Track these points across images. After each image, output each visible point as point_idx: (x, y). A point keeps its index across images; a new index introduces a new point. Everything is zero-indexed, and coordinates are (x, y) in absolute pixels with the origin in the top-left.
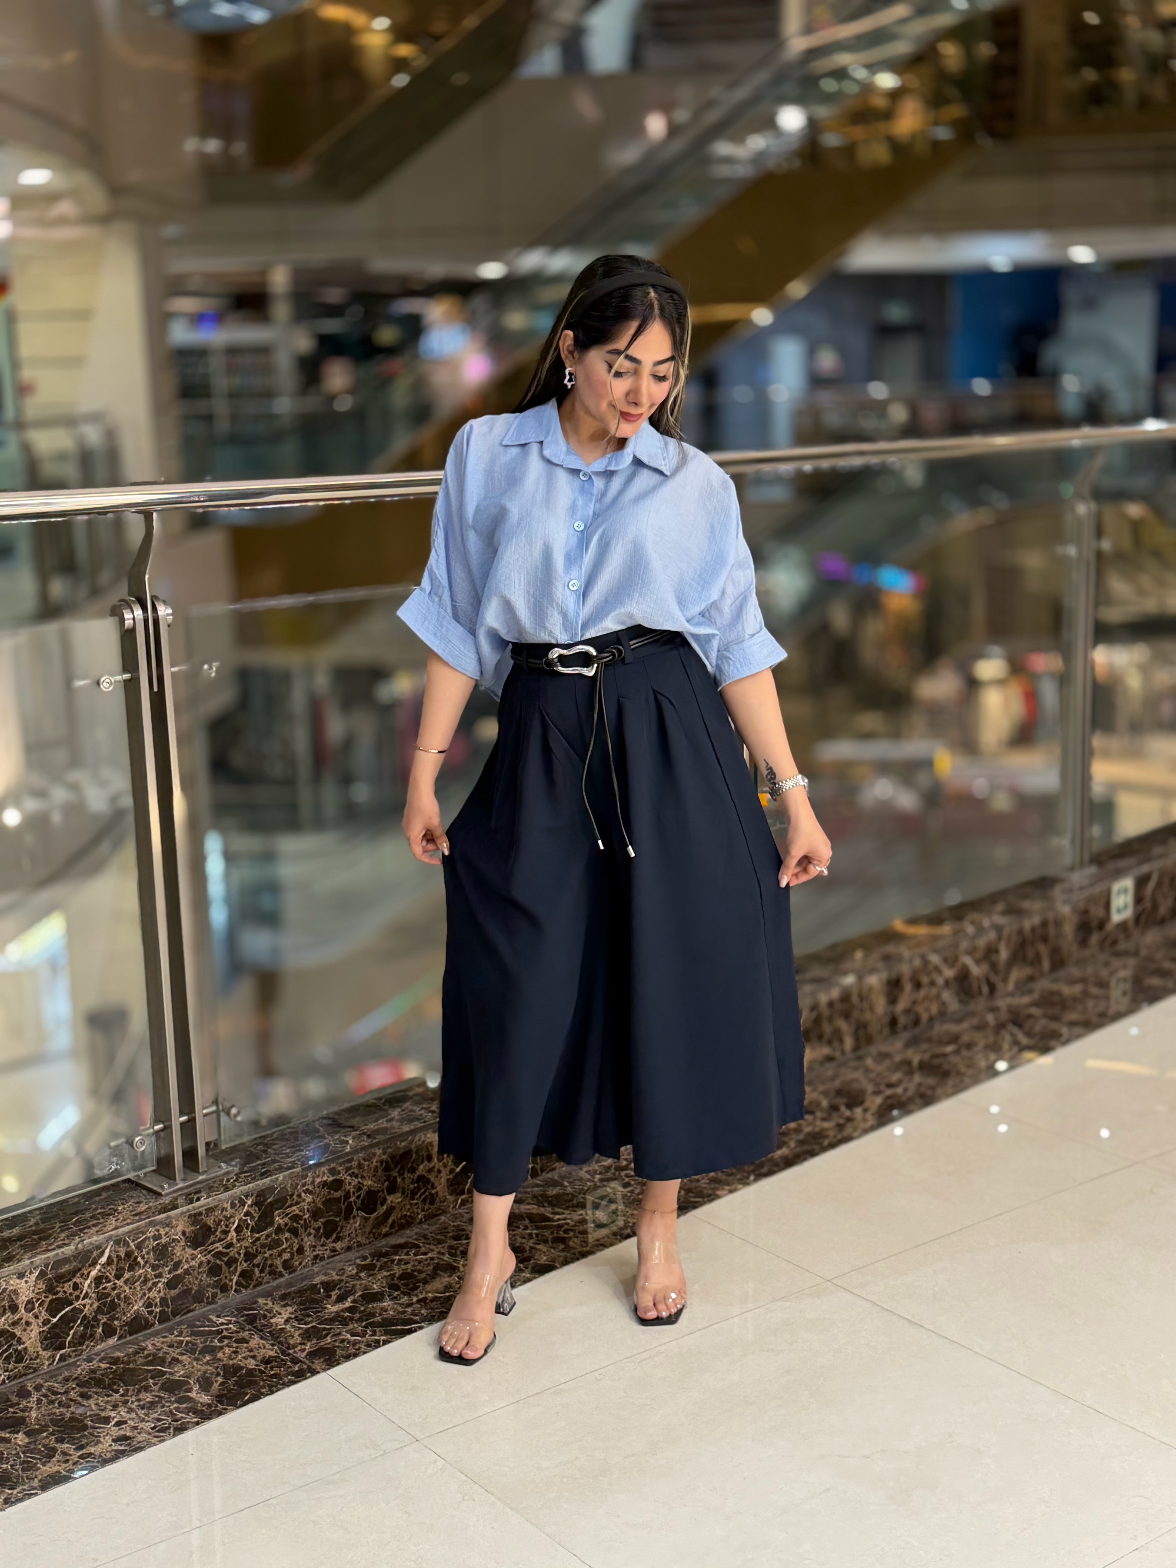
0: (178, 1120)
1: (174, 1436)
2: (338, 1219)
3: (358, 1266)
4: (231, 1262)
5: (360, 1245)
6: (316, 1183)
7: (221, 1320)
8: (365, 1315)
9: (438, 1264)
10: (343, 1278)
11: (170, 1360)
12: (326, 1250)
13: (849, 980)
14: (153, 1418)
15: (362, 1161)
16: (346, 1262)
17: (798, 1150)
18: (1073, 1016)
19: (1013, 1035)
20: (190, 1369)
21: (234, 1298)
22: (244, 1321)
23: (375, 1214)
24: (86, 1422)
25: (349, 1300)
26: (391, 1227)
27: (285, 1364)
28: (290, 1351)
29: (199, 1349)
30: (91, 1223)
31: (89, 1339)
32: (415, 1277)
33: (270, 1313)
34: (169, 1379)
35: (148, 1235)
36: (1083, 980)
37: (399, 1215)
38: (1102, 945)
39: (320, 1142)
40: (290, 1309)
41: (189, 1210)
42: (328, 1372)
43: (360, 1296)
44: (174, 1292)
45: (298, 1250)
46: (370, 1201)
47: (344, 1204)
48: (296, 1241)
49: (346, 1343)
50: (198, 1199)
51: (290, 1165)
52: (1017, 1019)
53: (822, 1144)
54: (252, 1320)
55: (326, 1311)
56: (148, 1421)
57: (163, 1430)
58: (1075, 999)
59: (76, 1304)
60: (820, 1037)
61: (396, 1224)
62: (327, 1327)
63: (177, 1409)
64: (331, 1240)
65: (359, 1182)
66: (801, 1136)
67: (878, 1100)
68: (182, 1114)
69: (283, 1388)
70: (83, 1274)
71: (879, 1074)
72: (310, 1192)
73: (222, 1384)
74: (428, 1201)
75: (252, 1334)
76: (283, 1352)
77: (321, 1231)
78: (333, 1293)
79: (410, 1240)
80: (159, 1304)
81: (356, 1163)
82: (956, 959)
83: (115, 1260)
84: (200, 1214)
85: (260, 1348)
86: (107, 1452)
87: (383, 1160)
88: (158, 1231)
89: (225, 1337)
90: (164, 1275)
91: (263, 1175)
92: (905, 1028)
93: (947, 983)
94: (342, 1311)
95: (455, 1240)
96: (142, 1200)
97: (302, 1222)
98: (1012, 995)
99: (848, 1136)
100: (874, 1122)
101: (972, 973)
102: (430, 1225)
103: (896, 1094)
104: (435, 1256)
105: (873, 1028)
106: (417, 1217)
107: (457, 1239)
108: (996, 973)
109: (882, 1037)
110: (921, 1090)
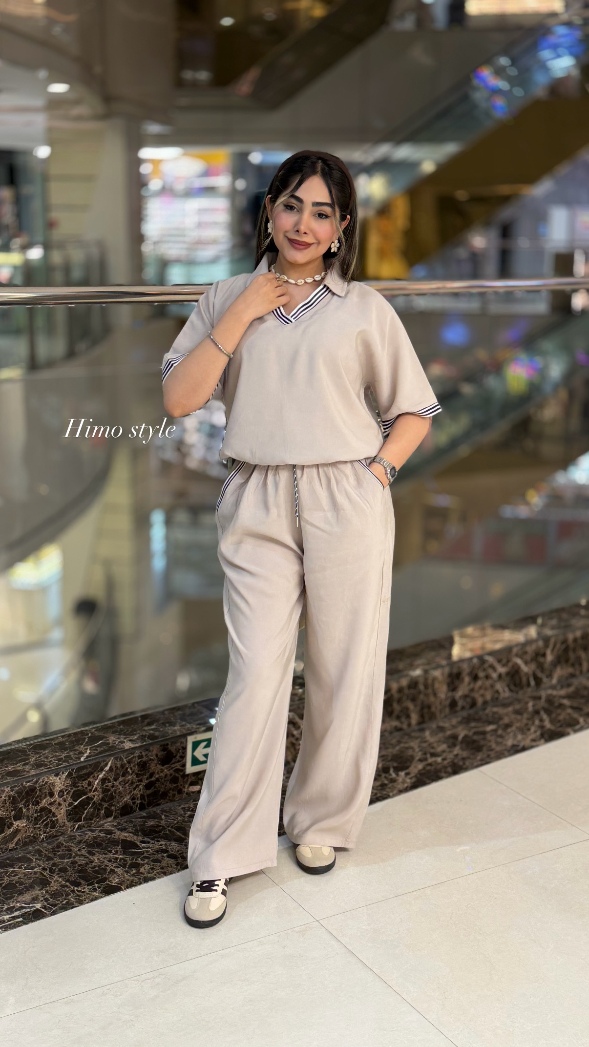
13: (418, 672)
67: (420, 766)
71: (430, 745)
82: (508, 660)
92: (463, 708)
99: (385, 794)
100: (409, 785)
101: (522, 671)
102: (49, 843)
103: (435, 762)
104: (39, 871)
105: (436, 708)
106: (39, 837)
107: (62, 857)
108: (543, 670)
109: (443, 715)
110: (456, 761)
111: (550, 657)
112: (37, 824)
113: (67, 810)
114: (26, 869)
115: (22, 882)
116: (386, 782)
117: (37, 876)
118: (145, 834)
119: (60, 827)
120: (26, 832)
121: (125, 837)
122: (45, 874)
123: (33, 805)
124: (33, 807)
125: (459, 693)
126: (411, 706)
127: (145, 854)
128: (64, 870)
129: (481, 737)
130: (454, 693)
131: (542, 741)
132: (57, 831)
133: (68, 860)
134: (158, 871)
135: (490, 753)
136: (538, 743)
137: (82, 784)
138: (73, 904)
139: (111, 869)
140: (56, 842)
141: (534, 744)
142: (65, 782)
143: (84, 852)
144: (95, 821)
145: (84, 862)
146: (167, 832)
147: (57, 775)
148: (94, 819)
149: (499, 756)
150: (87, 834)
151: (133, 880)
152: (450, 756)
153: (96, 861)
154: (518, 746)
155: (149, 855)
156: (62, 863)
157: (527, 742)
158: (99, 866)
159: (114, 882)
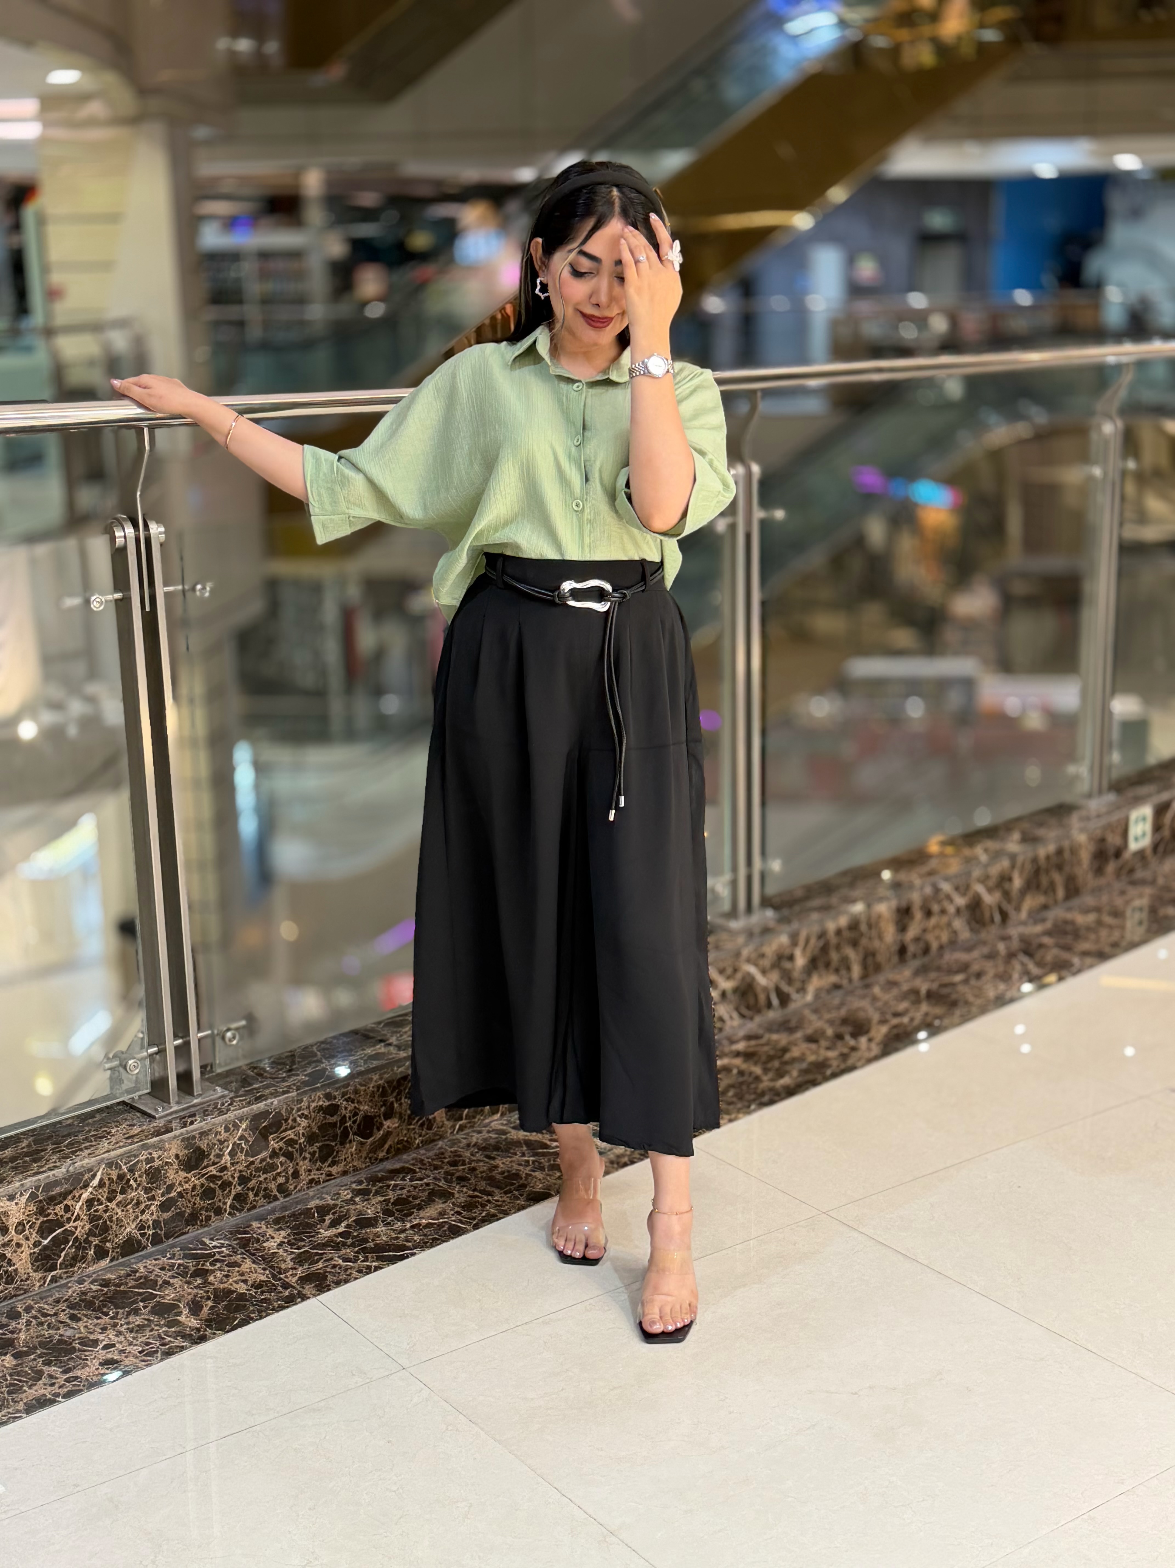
0: (171, 1043)
1: (162, 1360)
2: (333, 1144)
3: (353, 1191)
4: (226, 1185)
5: (356, 1169)
6: (311, 1108)
7: (214, 1243)
8: (357, 1241)
9: (433, 1189)
10: (338, 1202)
11: (161, 1283)
12: (322, 1174)
13: (858, 908)
14: (142, 1342)
15: (358, 1086)
16: (342, 1186)
17: (800, 1079)
18: (1086, 946)
19: (1023, 964)
20: (181, 1293)
21: (228, 1221)
22: (237, 1244)
23: (371, 1139)
24: (74, 1345)
25: (343, 1225)
26: (388, 1152)
27: (275, 1289)
28: (282, 1276)
29: (191, 1272)
30: (83, 1146)
31: (81, 1261)
32: (411, 1202)
33: (263, 1236)
34: (159, 1302)
35: (141, 1158)
36: (1098, 910)
37: (396, 1140)
38: (1118, 873)
39: (317, 1067)
40: (283, 1233)
41: (182, 1134)
42: (318, 1297)
43: (354, 1221)
44: (166, 1215)
45: (293, 1174)
46: (367, 1126)
47: (340, 1129)
48: (291, 1165)
49: (337, 1269)
50: (192, 1123)
51: (285, 1089)
52: (1029, 949)
53: (824, 1073)
54: (245, 1244)
55: (320, 1236)
56: (136, 1345)
57: (151, 1354)
58: (1089, 929)
59: (67, 1226)
60: (827, 965)
61: (393, 1150)
62: (320, 1252)
63: (166, 1333)
64: (326, 1164)
65: (355, 1107)
66: (804, 1066)
67: (884, 1029)
68: (176, 1036)
69: (273, 1313)
70: (75, 1196)
71: (886, 1003)
72: (306, 1117)
73: (212, 1308)
74: (426, 1126)
75: (245, 1258)
76: (274, 1276)
77: (317, 1155)
78: (327, 1218)
79: (407, 1165)
80: (151, 1226)
81: (352, 1088)
82: (968, 887)
83: (107, 1183)
84: (194, 1137)
85: (252, 1272)
86: (94, 1375)
87: (380, 1084)
88: (151, 1154)
89: (217, 1261)
90: (157, 1199)
91: (258, 1099)
92: (915, 956)
93: (958, 911)
94: (335, 1236)
95: (451, 1165)
96: (135, 1122)
97: (297, 1146)
98: (1024, 923)
101: (985, 902)
104: (431, 1181)
105: (882, 956)
108: (1009, 901)
109: (891, 965)
111: (1017, 882)
112: (411, 1124)
115: (415, 1196)
116: (846, 1050)
117: (431, 1187)
119: (438, 1127)
120: (398, 1135)
122: (441, 1184)
125: (910, 935)
126: (850, 953)
128: (463, 1179)
129: (951, 989)
130: (904, 935)
132: (435, 1134)
133: (463, 1167)
138: (497, 1215)
139: (526, 1174)
143: (479, 1156)
148: (478, 1117)
150: (472, 1136)
153: (502, 1166)
156: (458, 1171)
158: (508, 1171)
159: (538, 1188)
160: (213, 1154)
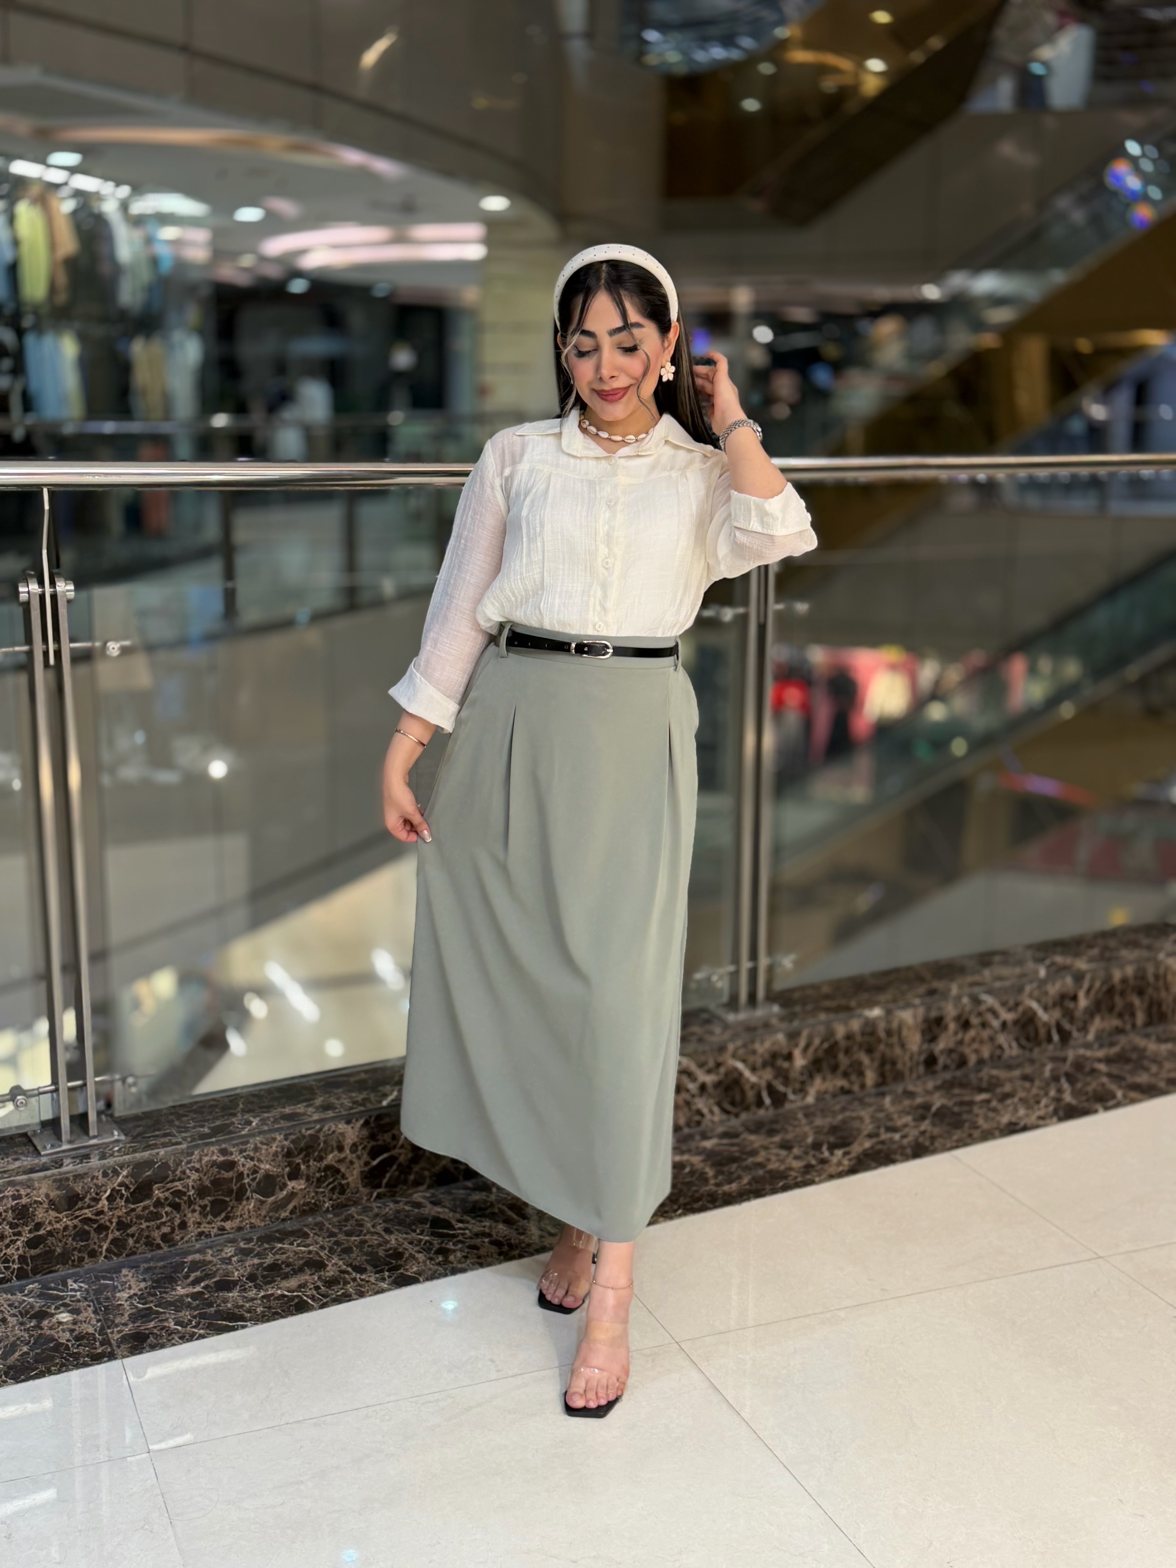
2: (228, 1199)
3: (238, 1249)
4: (102, 1228)
5: (253, 1226)
6: (203, 1162)
7: (75, 1286)
9: (311, 1258)
10: (215, 1260)
12: (213, 1228)
16: (230, 1242)
20: (9, 1333)
21: (103, 1264)
22: (93, 1290)
23: (272, 1198)
25: (202, 1284)
26: (292, 1212)
27: (91, 1344)
28: (109, 1330)
29: (32, 1313)
32: (282, 1269)
33: (122, 1286)
35: (6, 1193)
37: (302, 1202)
39: (227, 1120)
40: (143, 1285)
41: (53, 1175)
43: (215, 1282)
44: (33, 1252)
45: (179, 1225)
46: (268, 1185)
47: (236, 1185)
48: (178, 1216)
49: (164, 1331)
52: (1076, 1074)
54: (100, 1291)
55: (173, 1293)
61: (297, 1211)
62: (161, 1310)
64: (219, 1219)
65: (255, 1165)
72: (197, 1170)
73: (23, 1354)
74: (337, 1191)
75: (90, 1307)
76: (102, 1331)
77: (208, 1209)
78: (193, 1275)
79: (304, 1228)
80: (17, 1261)
81: (252, 1146)
82: (1018, 1002)
84: (67, 1179)
85: (85, 1322)
87: (285, 1145)
88: (18, 1191)
90: (24, 1235)
92: (946, 1067)
93: (1004, 1025)
94: (187, 1296)
95: (346, 1235)
96: (25, 1155)
99: (809, 1179)
100: (846, 1168)
101: (1040, 1019)
102: (336, 1215)
103: (891, 1140)
104: (315, 1249)
105: (904, 1064)
106: (323, 1205)
107: (349, 1234)
108: (1072, 1020)
109: (915, 1075)
110: (921, 1140)
111: (1083, 1002)
112: (320, 1187)
113: (362, 1172)
114: (298, 1245)
115: (290, 1263)
116: (813, 1162)
117: (311, 1256)
118: (466, 1212)
119: (352, 1193)
120: (304, 1197)
121: (439, 1213)
122: (322, 1254)
123: (315, 1160)
124: (315, 1163)
125: (941, 1045)
126: (865, 1059)
127: (460, 1238)
128: (347, 1251)
129: (966, 1108)
130: (933, 1045)
131: (1055, 1119)
132: (348, 1199)
133: (356, 1238)
134: (472, 1261)
135: (973, 1131)
136: (1048, 1121)
137: (383, 1136)
138: (350, 1296)
139: (411, 1254)
140: (345, 1214)
141: (1041, 1122)
142: (359, 1132)
143: (379, 1229)
144: (401, 1189)
145: (376, 1242)
146: (496, 1210)
147: (348, 1122)
148: (400, 1186)
149: (987, 1136)
150: (388, 1206)
151: (437, 1270)
152: (913, 1133)
153: (393, 1242)
154: (1015, 1124)
155: (466, 1238)
156: (348, 1241)
157: (1033, 1119)
158: (396, 1249)
159: (411, 1271)
160: (89, 1196)
